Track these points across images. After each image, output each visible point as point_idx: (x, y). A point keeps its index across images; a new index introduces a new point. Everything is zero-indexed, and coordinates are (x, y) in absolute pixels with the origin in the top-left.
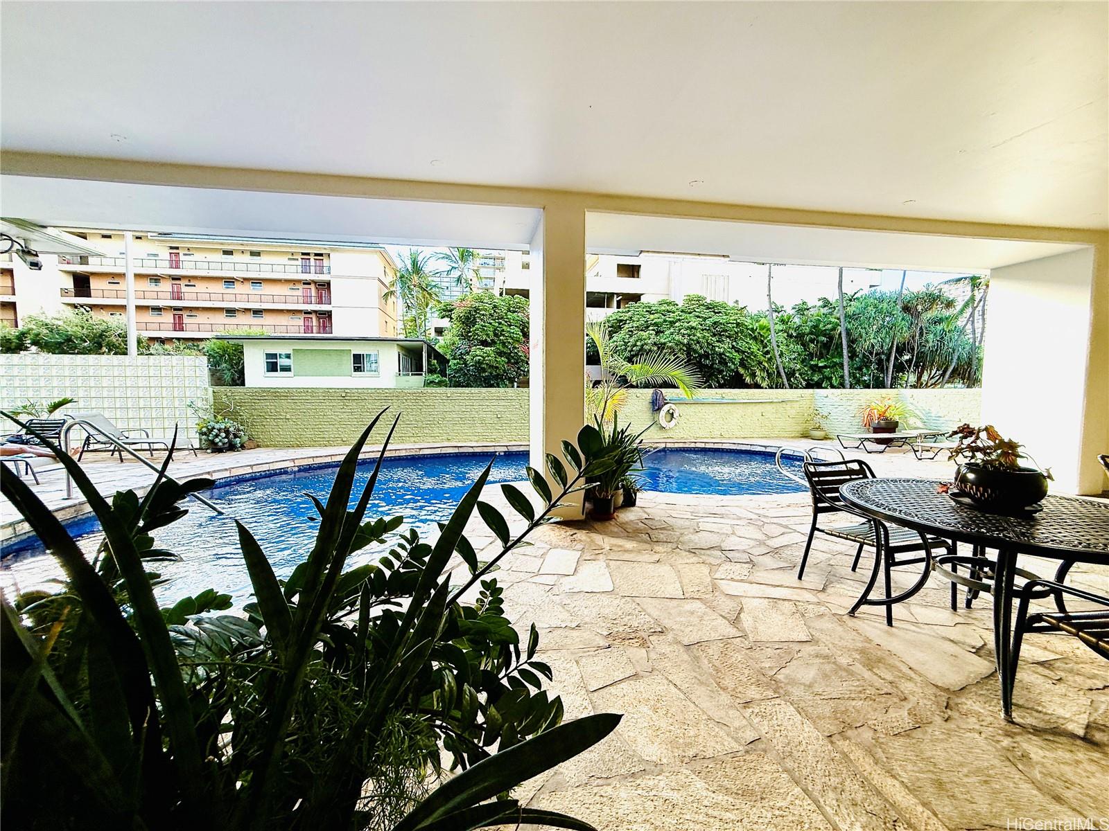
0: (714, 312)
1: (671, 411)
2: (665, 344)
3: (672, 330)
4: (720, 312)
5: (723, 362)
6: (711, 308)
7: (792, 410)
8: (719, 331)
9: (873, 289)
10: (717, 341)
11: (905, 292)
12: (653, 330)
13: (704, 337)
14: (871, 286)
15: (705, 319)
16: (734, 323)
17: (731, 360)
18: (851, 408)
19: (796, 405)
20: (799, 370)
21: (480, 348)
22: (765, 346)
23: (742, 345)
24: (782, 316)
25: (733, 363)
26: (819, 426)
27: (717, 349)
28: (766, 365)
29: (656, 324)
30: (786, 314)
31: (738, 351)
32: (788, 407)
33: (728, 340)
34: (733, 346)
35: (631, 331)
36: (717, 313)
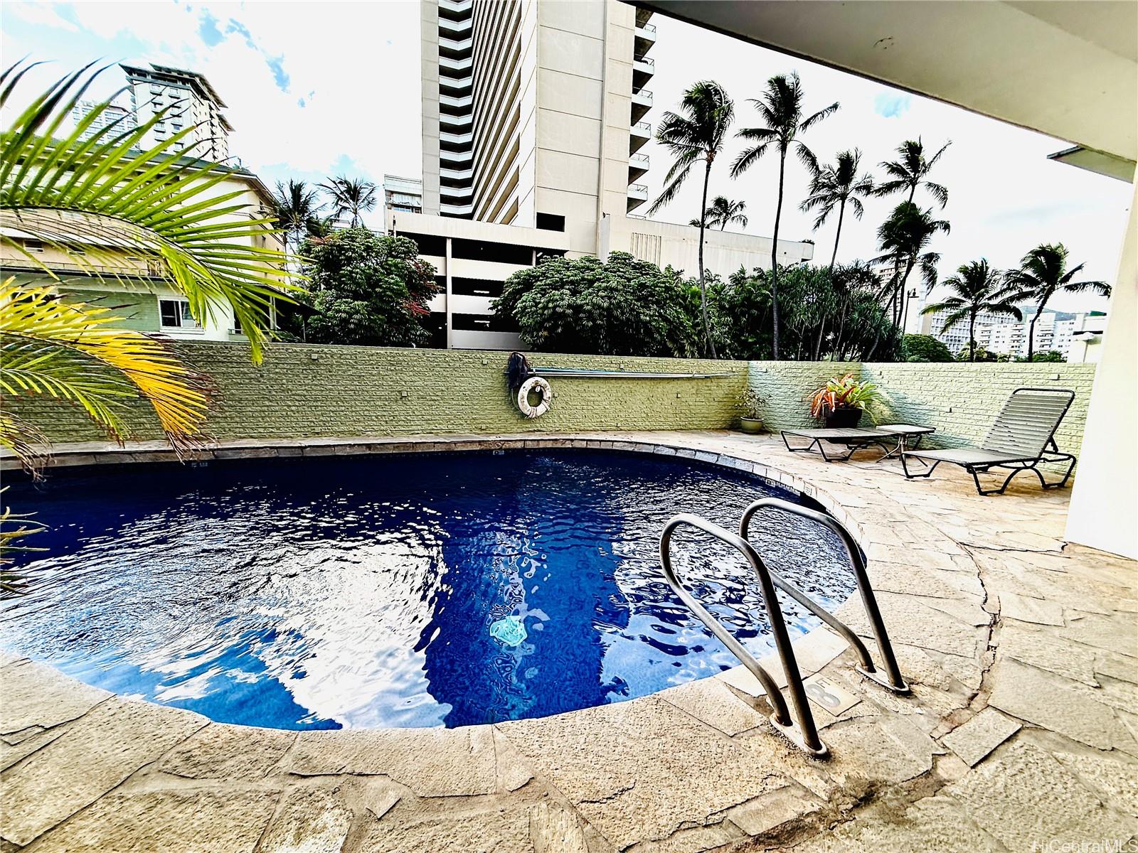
0: (641, 273)
1: (538, 389)
2: (582, 306)
3: (590, 290)
4: (648, 274)
5: (649, 332)
6: (638, 269)
7: (719, 391)
8: (645, 295)
9: (805, 263)
10: (643, 307)
11: (836, 266)
12: (569, 289)
13: (626, 300)
14: (803, 260)
15: (629, 280)
16: (662, 287)
17: (658, 330)
18: (798, 389)
19: (724, 383)
20: (729, 345)
21: (346, 302)
22: (696, 317)
23: (670, 312)
24: (716, 285)
25: (660, 334)
26: (755, 414)
27: (642, 317)
28: (696, 338)
29: (572, 282)
30: (720, 284)
31: (665, 319)
32: (713, 385)
33: (655, 307)
34: (660, 313)
35: (544, 290)
36: (645, 274)
